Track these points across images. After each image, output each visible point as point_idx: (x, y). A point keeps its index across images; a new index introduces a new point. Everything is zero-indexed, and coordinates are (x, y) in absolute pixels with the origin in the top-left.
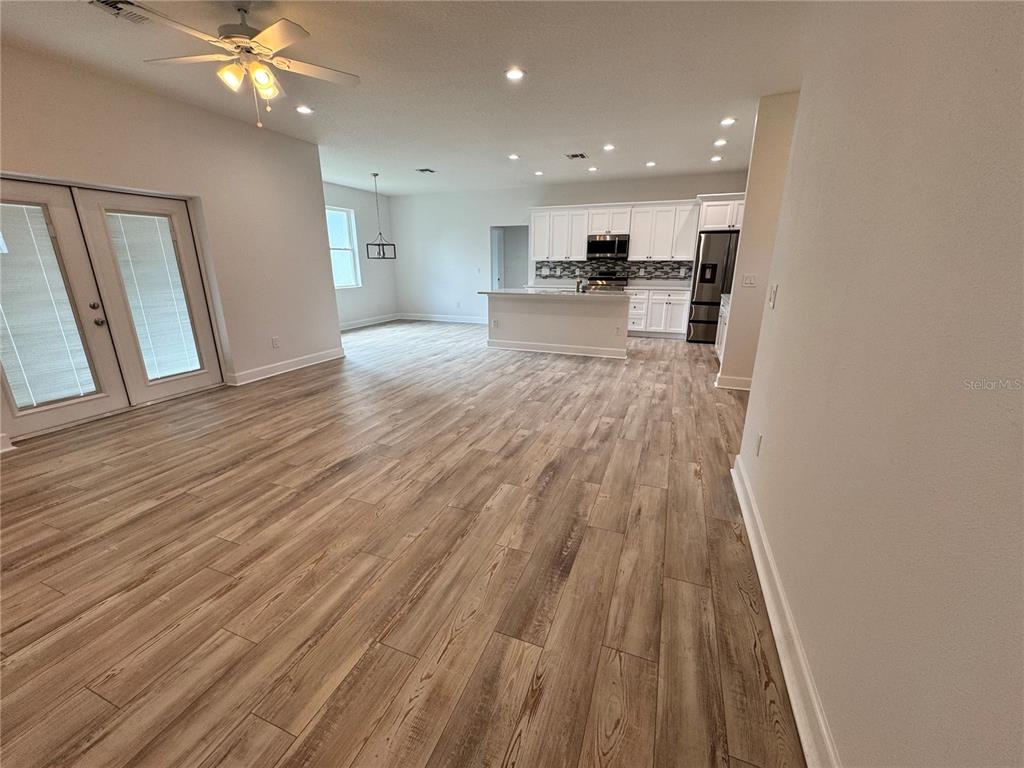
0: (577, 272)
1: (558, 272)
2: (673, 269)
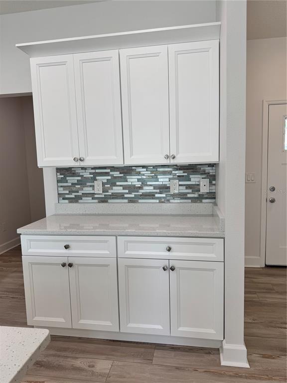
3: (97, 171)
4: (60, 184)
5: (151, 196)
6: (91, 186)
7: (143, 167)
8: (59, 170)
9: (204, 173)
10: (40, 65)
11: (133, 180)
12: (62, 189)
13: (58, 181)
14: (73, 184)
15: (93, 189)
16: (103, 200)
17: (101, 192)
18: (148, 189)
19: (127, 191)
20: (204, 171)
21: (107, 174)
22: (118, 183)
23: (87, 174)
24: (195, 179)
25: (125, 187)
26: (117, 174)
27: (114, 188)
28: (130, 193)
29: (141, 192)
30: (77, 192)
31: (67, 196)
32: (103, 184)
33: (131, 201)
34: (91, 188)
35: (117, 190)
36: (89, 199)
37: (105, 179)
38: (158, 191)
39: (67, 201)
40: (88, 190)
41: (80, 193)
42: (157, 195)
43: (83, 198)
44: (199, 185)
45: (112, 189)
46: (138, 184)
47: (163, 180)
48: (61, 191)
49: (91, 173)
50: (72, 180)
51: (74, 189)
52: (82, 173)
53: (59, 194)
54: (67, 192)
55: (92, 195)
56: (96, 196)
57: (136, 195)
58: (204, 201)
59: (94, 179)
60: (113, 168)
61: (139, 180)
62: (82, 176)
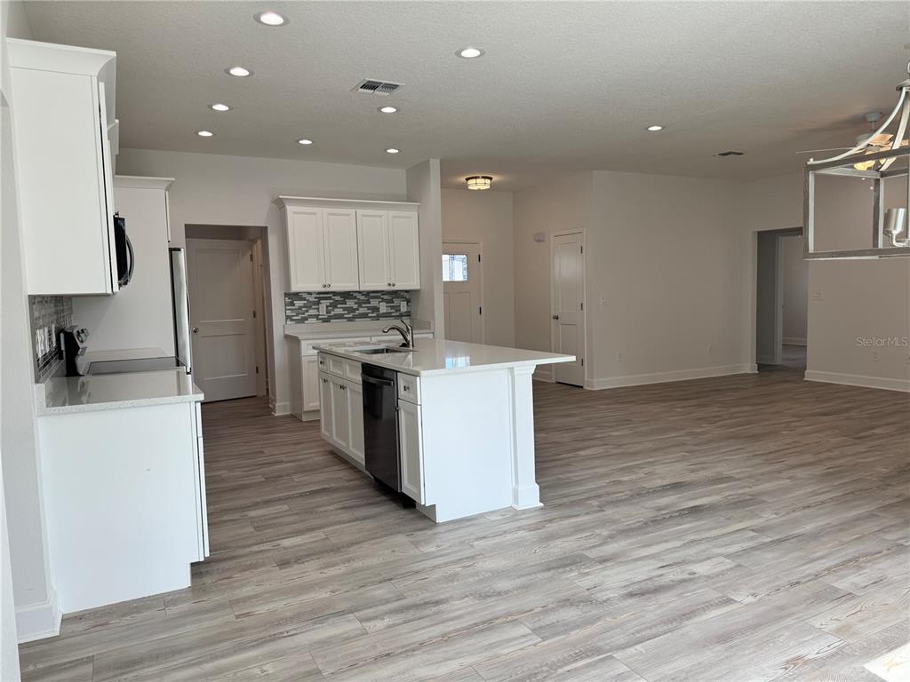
3: (321, 296)
4: (288, 307)
5: (365, 315)
6: (315, 309)
9: (403, 297)
11: (351, 303)
12: (289, 311)
13: (286, 304)
14: (300, 308)
15: (318, 311)
16: (326, 320)
17: (325, 313)
18: (362, 310)
19: (346, 312)
21: (330, 298)
22: (338, 306)
23: (312, 299)
25: (344, 309)
26: (338, 298)
28: (349, 313)
30: (304, 314)
31: (294, 318)
32: (327, 307)
33: (350, 320)
35: (338, 311)
36: (314, 320)
37: (328, 302)
38: (370, 311)
39: (294, 322)
40: (312, 312)
41: (307, 314)
42: (369, 315)
43: (309, 319)
45: (334, 311)
46: (355, 306)
47: (374, 303)
49: (316, 298)
50: (298, 303)
51: (300, 311)
52: (308, 297)
53: (286, 316)
54: (294, 314)
55: (317, 316)
56: (320, 317)
57: (354, 315)
59: (318, 303)
60: (335, 293)
61: (356, 303)
62: (308, 300)
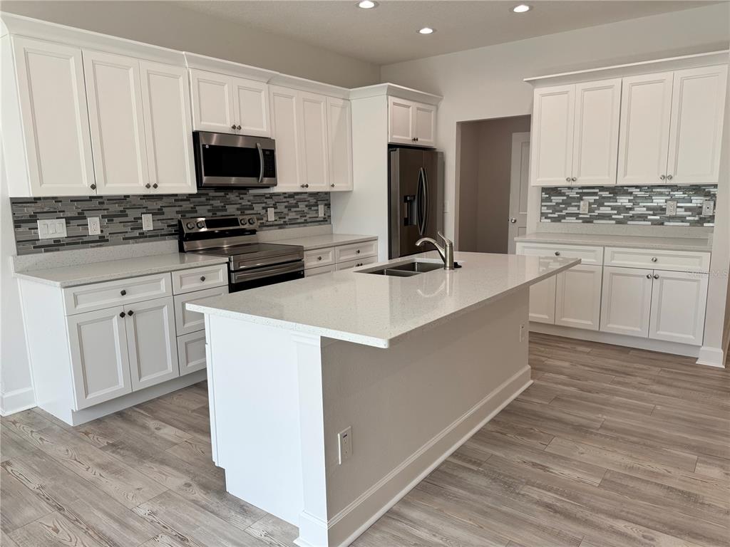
0: (148, 223)
1: (94, 226)
2: (309, 206)
3: (585, 191)
4: (543, 204)
5: (643, 217)
6: (576, 206)
7: (637, 187)
8: (545, 190)
9: (708, 194)
10: (543, 95)
11: (624, 201)
12: (545, 208)
13: (543, 200)
14: (558, 204)
15: (579, 209)
16: (586, 221)
17: (587, 212)
18: (639, 210)
19: (616, 212)
20: (709, 192)
21: (595, 194)
22: (606, 204)
23: (573, 194)
24: (697, 201)
25: (613, 208)
26: (606, 194)
27: (601, 208)
28: (618, 214)
29: (631, 213)
30: (561, 212)
31: (550, 215)
32: (590, 204)
33: (619, 222)
34: (576, 208)
35: (604, 210)
36: (573, 219)
37: (591, 199)
38: (651, 212)
39: (549, 220)
40: (572, 210)
41: (564, 213)
42: (649, 217)
43: (567, 218)
44: (701, 207)
45: (599, 209)
46: (630, 205)
47: (659, 201)
48: (545, 210)
49: (577, 193)
50: (556, 199)
51: (558, 208)
52: (568, 192)
53: (541, 213)
54: (551, 211)
55: (576, 215)
56: (581, 216)
57: (626, 216)
58: (705, 225)
59: (580, 199)
60: (602, 188)
61: (630, 201)
62: (568, 196)
